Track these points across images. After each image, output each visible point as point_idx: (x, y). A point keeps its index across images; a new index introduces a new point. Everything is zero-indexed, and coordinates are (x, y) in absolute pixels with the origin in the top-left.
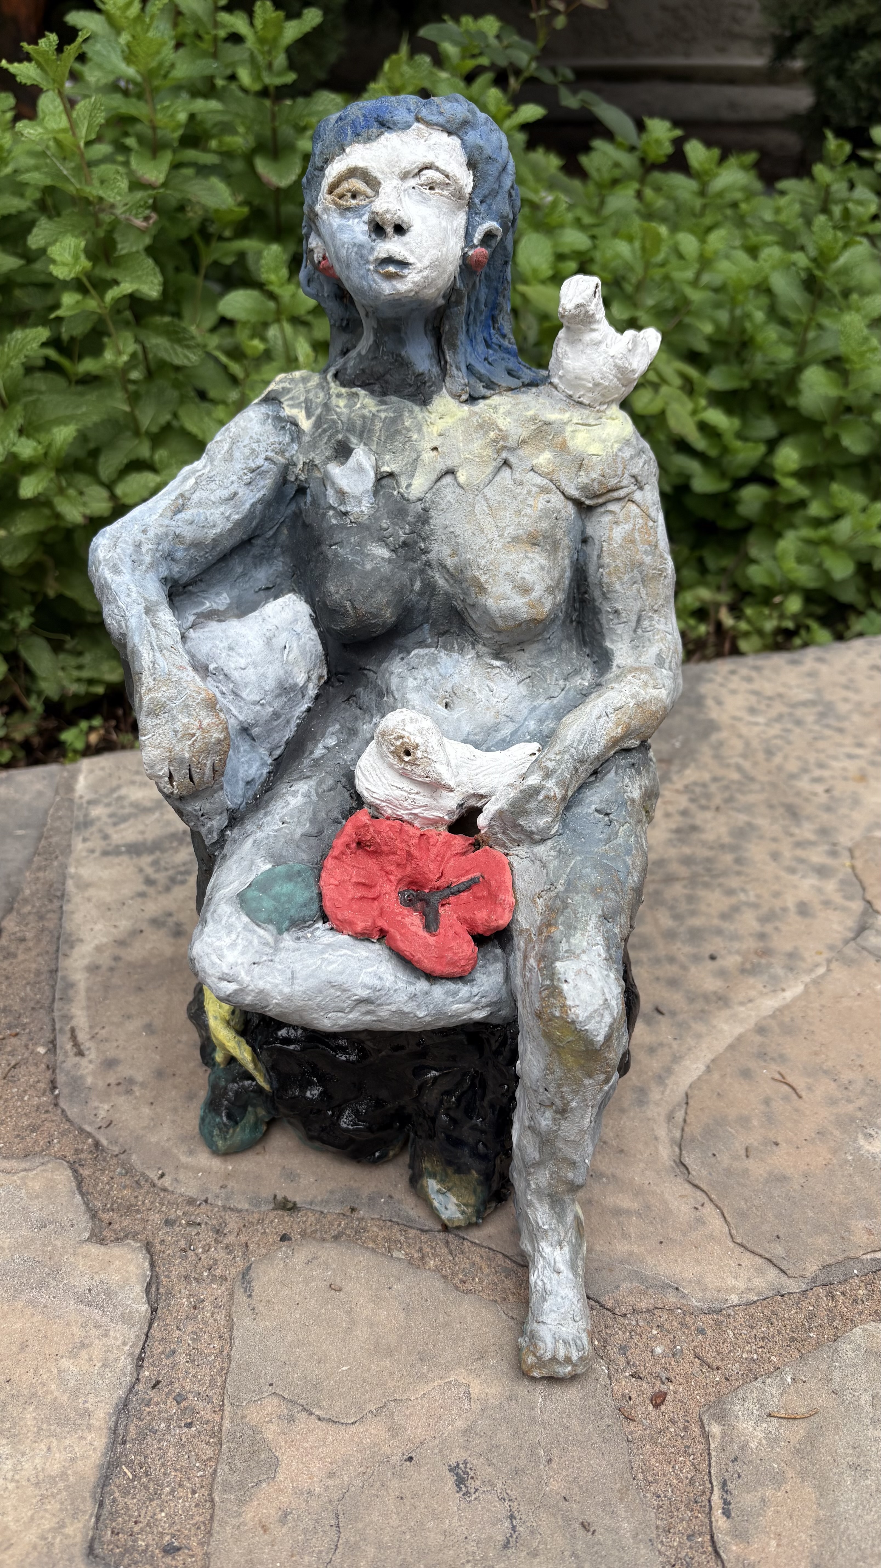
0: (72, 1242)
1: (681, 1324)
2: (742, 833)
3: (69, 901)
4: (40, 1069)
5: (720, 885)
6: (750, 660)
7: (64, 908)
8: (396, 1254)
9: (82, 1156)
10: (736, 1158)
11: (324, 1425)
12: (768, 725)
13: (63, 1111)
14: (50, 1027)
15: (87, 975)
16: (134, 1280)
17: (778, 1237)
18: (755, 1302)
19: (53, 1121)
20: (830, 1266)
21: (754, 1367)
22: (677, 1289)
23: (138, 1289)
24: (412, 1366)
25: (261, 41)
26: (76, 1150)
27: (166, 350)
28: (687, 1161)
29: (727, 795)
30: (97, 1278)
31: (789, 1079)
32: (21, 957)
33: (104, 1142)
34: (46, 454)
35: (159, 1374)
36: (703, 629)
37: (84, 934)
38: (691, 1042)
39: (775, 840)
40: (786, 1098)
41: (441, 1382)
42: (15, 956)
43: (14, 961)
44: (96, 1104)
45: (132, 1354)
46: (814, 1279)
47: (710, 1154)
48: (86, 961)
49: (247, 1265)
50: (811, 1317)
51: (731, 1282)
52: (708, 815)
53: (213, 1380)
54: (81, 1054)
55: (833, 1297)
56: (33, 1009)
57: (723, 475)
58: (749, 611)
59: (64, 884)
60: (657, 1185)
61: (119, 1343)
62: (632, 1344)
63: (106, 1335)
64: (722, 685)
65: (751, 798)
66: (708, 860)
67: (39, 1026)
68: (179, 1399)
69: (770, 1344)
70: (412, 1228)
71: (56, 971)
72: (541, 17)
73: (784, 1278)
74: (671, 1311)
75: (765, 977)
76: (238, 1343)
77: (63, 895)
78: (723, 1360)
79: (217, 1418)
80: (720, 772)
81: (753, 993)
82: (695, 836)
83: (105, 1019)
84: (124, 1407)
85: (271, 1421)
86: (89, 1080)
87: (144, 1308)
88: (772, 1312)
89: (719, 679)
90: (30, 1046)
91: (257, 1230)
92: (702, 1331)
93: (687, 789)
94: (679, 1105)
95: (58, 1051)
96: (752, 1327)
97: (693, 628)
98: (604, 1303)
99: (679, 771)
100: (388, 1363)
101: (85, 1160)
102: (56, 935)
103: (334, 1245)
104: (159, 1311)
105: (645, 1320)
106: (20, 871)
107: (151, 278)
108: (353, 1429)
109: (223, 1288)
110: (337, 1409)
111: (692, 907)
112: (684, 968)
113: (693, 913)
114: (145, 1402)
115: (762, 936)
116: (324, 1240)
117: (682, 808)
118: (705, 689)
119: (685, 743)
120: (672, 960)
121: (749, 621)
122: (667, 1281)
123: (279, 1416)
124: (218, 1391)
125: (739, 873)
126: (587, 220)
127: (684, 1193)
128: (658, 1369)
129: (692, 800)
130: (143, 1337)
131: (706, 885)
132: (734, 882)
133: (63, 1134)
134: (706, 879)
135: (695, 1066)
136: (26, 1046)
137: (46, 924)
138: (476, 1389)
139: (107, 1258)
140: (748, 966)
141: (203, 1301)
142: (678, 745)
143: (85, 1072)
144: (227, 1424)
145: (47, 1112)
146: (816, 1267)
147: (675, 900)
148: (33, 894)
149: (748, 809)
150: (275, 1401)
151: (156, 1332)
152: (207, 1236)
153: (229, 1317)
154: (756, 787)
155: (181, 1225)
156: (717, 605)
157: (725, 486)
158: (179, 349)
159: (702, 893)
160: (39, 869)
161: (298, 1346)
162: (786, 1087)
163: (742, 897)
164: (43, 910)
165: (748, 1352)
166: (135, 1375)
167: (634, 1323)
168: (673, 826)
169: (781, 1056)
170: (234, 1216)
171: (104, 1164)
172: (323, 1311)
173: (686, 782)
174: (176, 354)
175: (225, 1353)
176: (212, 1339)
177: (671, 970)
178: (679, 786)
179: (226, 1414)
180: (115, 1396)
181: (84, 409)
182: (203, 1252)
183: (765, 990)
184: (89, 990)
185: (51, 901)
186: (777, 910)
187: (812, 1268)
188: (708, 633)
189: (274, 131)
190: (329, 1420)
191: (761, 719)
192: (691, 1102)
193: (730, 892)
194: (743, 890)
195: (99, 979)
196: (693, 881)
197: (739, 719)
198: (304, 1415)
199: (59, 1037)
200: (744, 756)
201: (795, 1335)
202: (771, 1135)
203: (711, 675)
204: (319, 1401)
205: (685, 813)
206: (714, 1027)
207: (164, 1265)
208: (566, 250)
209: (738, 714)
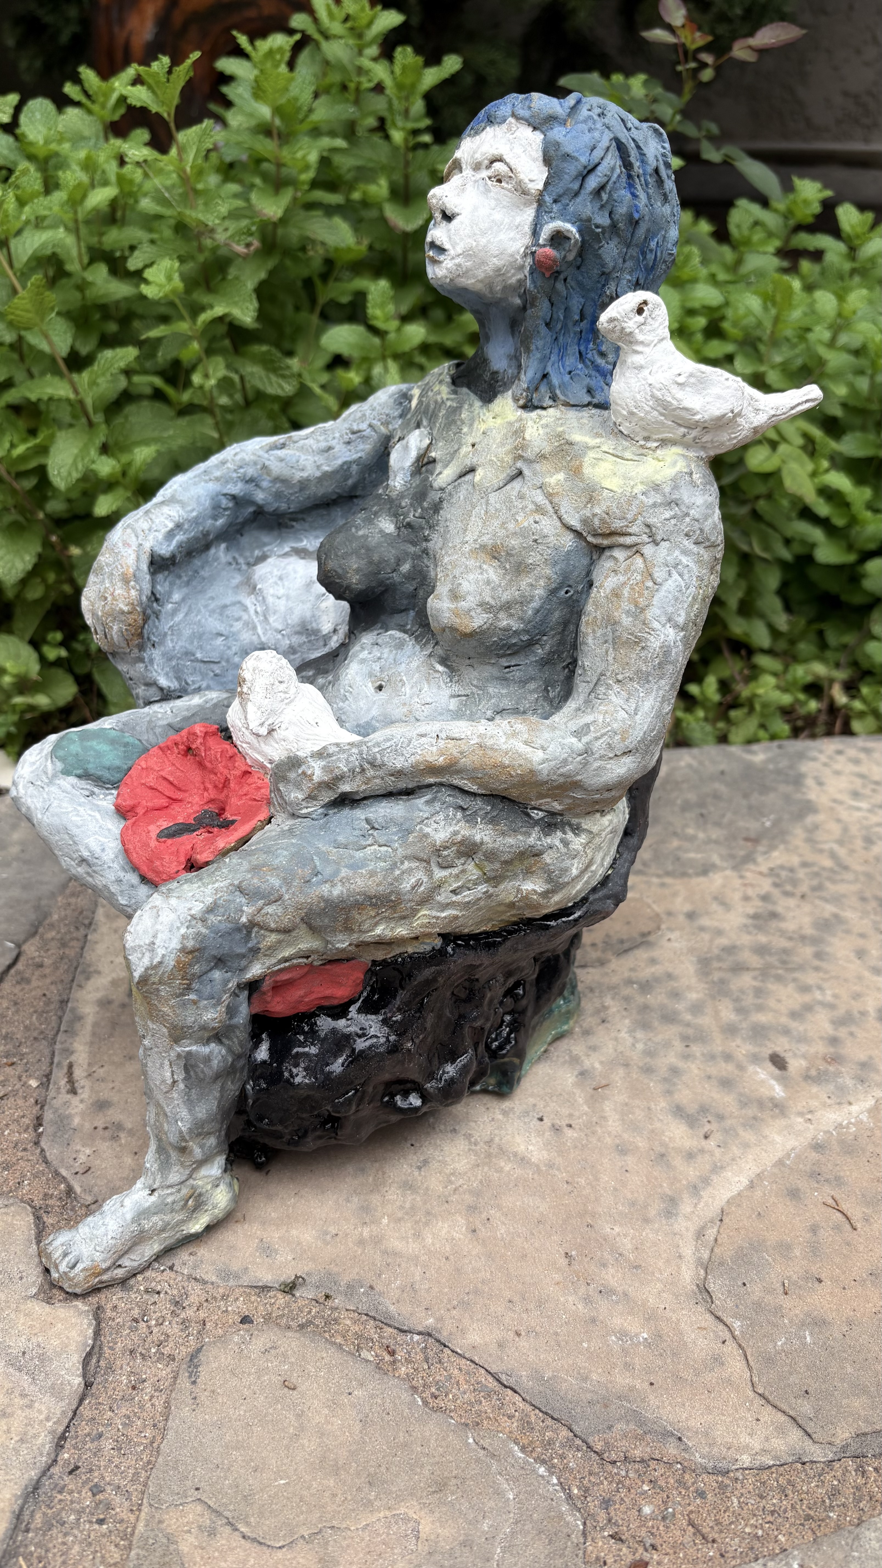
0: (16, 1297)
1: (679, 1482)
2: (826, 925)
3: (95, 930)
4: (27, 1104)
5: (794, 980)
6: (859, 742)
7: (89, 937)
8: (365, 1354)
9: (50, 1202)
10: (769, 1291)
11: (247, 1544)
12: (870, 811)
13: (43, 1150)
14: (48, 1060)
15: (97, 1009)
16: (73, 1348)
17: (807, 1392)
18: (770, 1467)
19: (28, 1160)
20: (865, 1434)
21: (757, 1545)
22: (680, 1439)
23: (75, 1360)
24: (359, 1489)
25: (400, 86)
26: (46, 1195)
27: (261, 378)
28: (711, 1287)
29: (815, 882)
30: (34, 1340)
31: (844, 1207)
32: (35, 983)
33: (78, 1189)
34: (124, 474)
35: (80, 1458)
36: (813, 705)
37: (104, 967)
38: (736, 1151)
39: (862, 936)
40: (837, 1228)
41: (387, 1513)
42: (28, 981)
43: (27, 987)
44: (78, 1147)
45: (54, 1431)
46: (845, 1448)
47: (740, 1283)
48: (99, 995)
49: (199, 1345)
50: (835, 1493)
51: (745, 1439)
52: (792, 902)
53: (136, 1474)
54: (73, 1091)
55: (864, 1473)
56: (35, 1039)
57: (850, 548)
58: (865, 690)
59: (94, 913)
60: (674, 1311)
61: (42, 1417)
62: (617, 1498)
63: (30, 1406)
64: (825, 765)
65: (842, 888)
66: (785, 951)
67: (38, 1057)
68: (95, 1490)
69: (780, 1520)
70: (390, 1326)
71: (67, 1001)
72: (687, 70)
73: (808, 1442)
74: (669, 1464)
75: (831, 1087)
76: (171, 1435)
77: (90, 924)
78: (721, 1532)
79: (132, 1518)
80: (810, 857)
81: (814, 1103)
82: (774, 924)
83: (106, 1058)
84: (34, 1490)
85: (189, 1532)
86: (76, 1121)
87: (78, 1381)
88: (789, 1482)
89: (823, 758)
90: (24, 1078)
91: (219, 1307)
92: (702, 1494)
93: (772, 872)
94: (712, 1221)
95: (51, 1086)
96: (761, 1497)
97: (803, 704)
98: (592, 1444)
99: (765, 853)
100: (332, 1483)
101: (52, 1207)
102: (75, 964)
103: (298, 1335)
104: (94, 1386)
105: (637, 1471)
106: (53, 895)
107: (248, 304)
108: (280, 1554)
109: (169, 1370)
110: (265, 1528)
111: (760, 1001)
112: (741, 1068)
113: (760, 1008)
114: (58, 1488)
115: (834, 1041)
116: (289, 1328)
117: (763, 892)
118: (806, 767)
119: (776, 823)
120: (728, 1057)
121: (864, 700)
122: (669, 1428)
123: (200, 1527)
124: (140, 1487)
125: (817, 969)
126: (722, 276)
127: (703, 1325)
128: (643, 1533)
129: (776, 885)
130: (70, 1414)
131: (779, 979)
132: (811, 978)
133: (35, 1176)
134: (780, 972)
135: (737, 1179)
136: (20, 1078)
137: (67, 952)
138: (426, 1528)
139: (49, 1320)
140: (813, 1073)
141: (144, 1381)
142: (768, 824)
143: (73, 1112)
144: (141, 1527)
145: (25, 1150)
146: (847, 1435)
147: (742, 991)
148: (61, 920)
149: (837, 899)
150: (199, 1508)
151: (86, 1411)
152: (164, 1307)
153: (167, 1405)
154: (849, 876)
155: (138, 1291)
156: (831, 681)
157: (851, 558)
158: (274, 378)
159: (771, 986)
160: (73, 895)
161: (237, 1448)
162: (839, 1215)
163: (818, 995)
164: (68, 937)
165: (752, 1525)
166: (53, 1456)
167: (623, 1473)
168: (751, 911)
169: (838, 1179)
170: (198, 1287)
171: (71, 1213)
172: (271, 1410)
173: (771, 865)
174: (271, 383)
175: (155, 1445)
176: (145, 1426)
177: (727, 1069)
178: (764, 868)
179: (143, 1514)
180: (26, 1476)
181: (171, 432)
182: (156, 1325)
183: (829, 1101)
184: (96, 1025)
185: (77, 928)
186: (855, 1013)
187: (843, 1434)
188: (819, 711)
189: (406, 177)
190: (254, 1540)
191: (864, 805)
192: (726, 1220)
193: (805, 989)
194: (820, 988)
195: (108, 1014)
196: (764, 973)
197: (841, 803)
198: (228, 1529)
199: (55, 1070)
200: (841, 842)
201: (812, 1513)
202: (814, 1269)
203: (815, 754)
204: (247, 1516)
205: (765, 898)
206: (765, 1137)
207: (111, 1334)
208: (696, 305)
209: (839, 797)
